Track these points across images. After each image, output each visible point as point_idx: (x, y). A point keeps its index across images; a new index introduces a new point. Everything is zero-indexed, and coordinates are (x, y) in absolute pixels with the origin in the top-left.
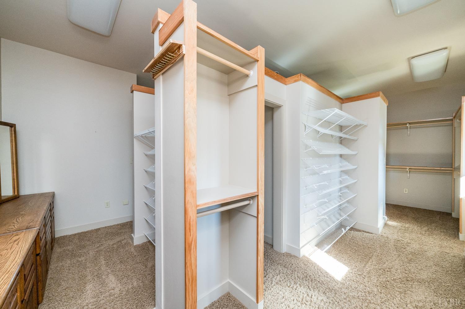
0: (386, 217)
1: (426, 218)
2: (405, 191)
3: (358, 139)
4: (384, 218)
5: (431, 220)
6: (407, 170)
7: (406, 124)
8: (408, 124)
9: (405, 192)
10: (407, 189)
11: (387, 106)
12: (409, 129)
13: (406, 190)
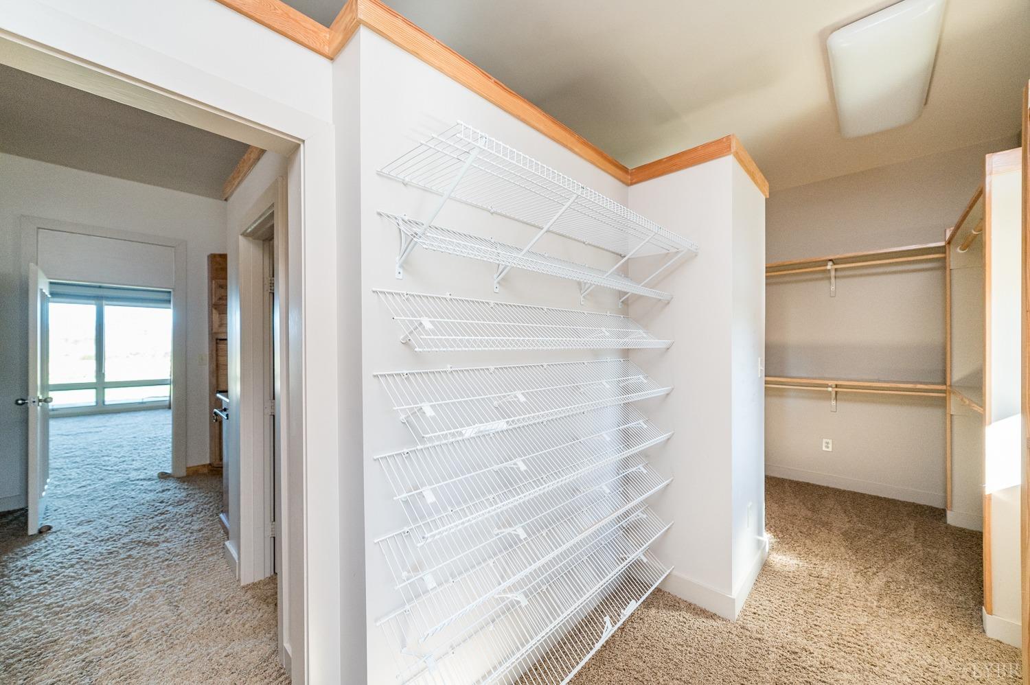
0: (767, 538)
1: (880, 532)
2: (824, 444)
3: (672, 298)
4: (759, 543)
5: (893, 540)
6: (830, 389)
7: (825, 262)
8: (830, 263)
9: (824, 449)
10: (830, 441)
11: (766, 199)
12: (833, 280)
13: (827, 443)
